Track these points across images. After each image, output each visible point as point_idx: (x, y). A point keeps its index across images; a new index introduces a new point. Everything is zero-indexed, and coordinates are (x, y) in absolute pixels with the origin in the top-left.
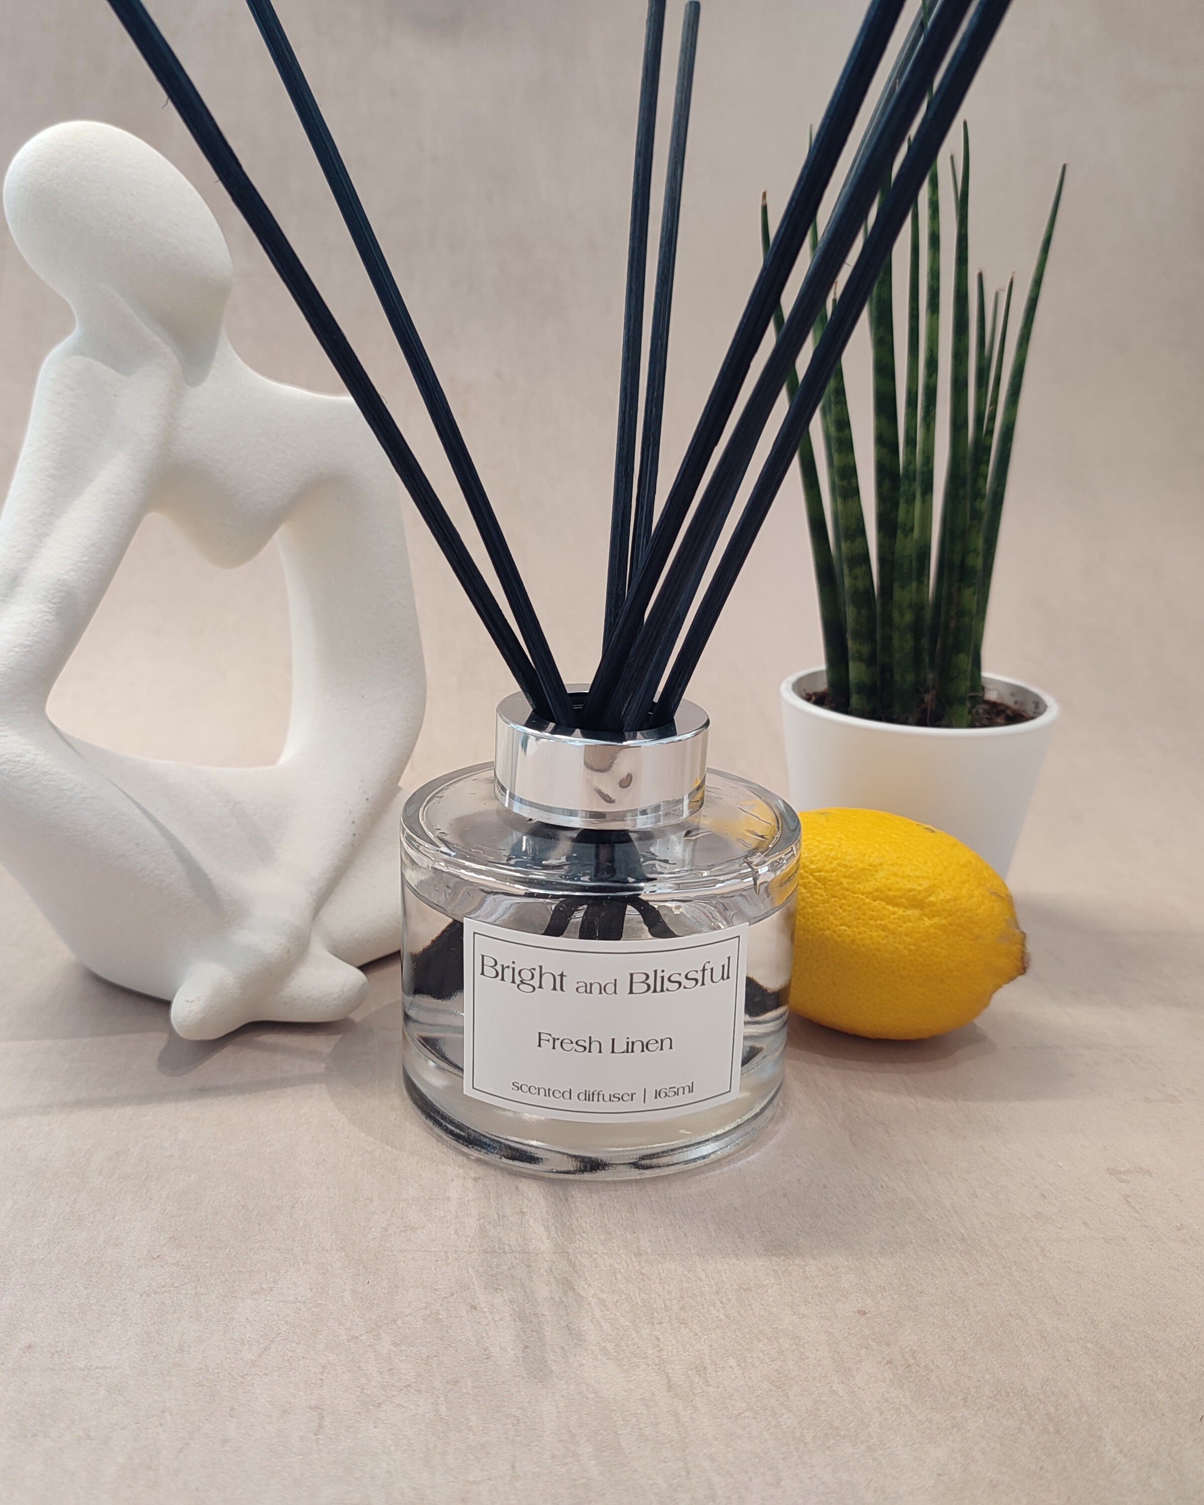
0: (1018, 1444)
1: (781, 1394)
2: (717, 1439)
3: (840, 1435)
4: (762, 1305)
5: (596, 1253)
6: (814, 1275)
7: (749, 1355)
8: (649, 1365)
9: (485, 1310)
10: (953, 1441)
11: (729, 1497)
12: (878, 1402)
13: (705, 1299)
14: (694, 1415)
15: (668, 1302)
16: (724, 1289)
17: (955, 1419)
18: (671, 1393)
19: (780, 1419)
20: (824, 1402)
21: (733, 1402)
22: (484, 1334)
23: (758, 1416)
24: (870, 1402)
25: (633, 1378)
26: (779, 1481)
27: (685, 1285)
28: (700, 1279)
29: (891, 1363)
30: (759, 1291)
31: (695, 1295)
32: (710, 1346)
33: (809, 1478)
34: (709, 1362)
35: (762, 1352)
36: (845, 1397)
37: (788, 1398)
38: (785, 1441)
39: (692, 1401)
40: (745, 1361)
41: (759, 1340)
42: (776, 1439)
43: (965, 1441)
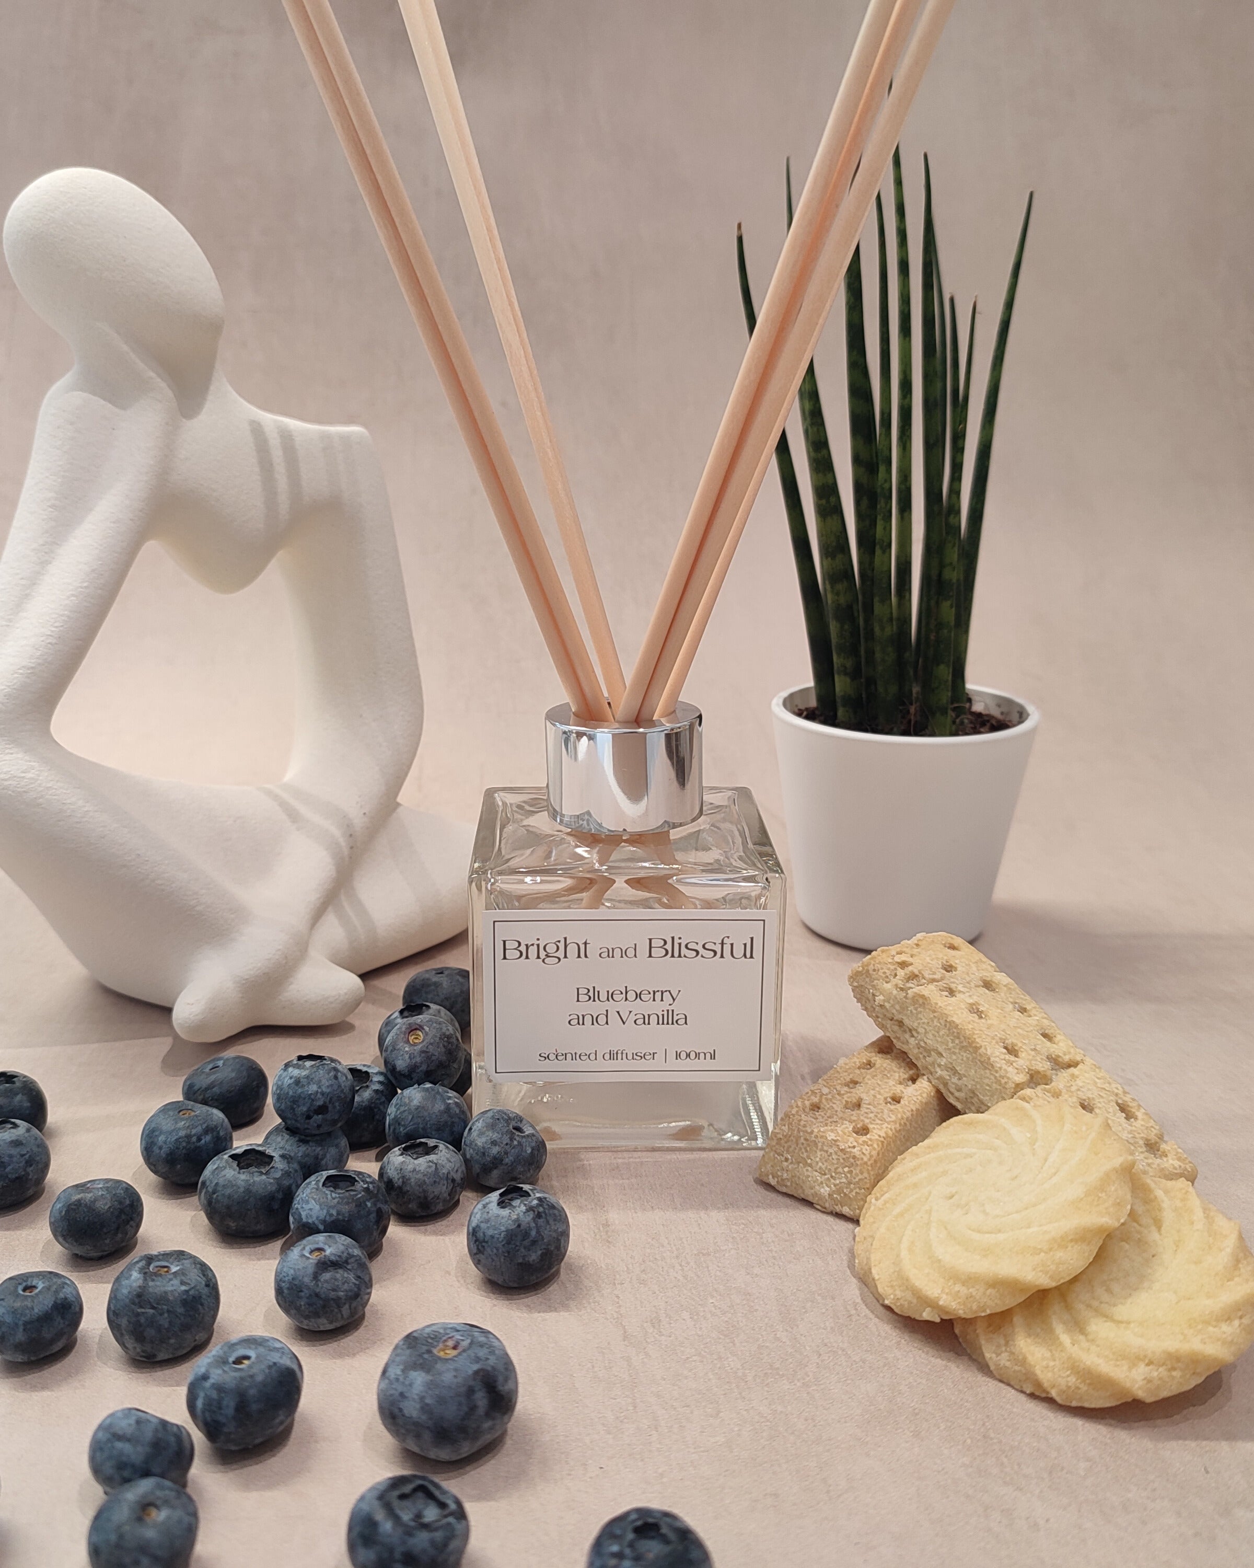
0: (942, 1379)
1: (728, 1341)
2: (665, 1379)
4: (719, 1267)
6: (770, 1240)
7: (702, 1309)
8: (607, 1319)
11: (671, 1427)
12: (818, 1346)
13: (666, 1262)
14: (645, 1360)
15: (631, 1266)
16: (684, 1254)
17: (887, 1358)
18: (626, 1343)
19: (725, 1362)
20: (767, 1347)
21: (682, 1349)
22: (456, 1295)
23: (705, 1360)
24: (810, 1346)
25: (591, 1330)
26: (719, 1412)
27: (648, 1251)
28: (663, 1246)
30: (717, 1255)
31: (656, 1259)
32: (666, 1302)
33: (746, 1410)
34: (664, 1315)
35: (715, 1306)
36: (788, 1343)
37: (734, 1344)
38: (727, 1380)
39: (645, 1349)
40: (698, 1314)
41: (713, 1297)
42: (719, 1379)
43: (894, 1377)
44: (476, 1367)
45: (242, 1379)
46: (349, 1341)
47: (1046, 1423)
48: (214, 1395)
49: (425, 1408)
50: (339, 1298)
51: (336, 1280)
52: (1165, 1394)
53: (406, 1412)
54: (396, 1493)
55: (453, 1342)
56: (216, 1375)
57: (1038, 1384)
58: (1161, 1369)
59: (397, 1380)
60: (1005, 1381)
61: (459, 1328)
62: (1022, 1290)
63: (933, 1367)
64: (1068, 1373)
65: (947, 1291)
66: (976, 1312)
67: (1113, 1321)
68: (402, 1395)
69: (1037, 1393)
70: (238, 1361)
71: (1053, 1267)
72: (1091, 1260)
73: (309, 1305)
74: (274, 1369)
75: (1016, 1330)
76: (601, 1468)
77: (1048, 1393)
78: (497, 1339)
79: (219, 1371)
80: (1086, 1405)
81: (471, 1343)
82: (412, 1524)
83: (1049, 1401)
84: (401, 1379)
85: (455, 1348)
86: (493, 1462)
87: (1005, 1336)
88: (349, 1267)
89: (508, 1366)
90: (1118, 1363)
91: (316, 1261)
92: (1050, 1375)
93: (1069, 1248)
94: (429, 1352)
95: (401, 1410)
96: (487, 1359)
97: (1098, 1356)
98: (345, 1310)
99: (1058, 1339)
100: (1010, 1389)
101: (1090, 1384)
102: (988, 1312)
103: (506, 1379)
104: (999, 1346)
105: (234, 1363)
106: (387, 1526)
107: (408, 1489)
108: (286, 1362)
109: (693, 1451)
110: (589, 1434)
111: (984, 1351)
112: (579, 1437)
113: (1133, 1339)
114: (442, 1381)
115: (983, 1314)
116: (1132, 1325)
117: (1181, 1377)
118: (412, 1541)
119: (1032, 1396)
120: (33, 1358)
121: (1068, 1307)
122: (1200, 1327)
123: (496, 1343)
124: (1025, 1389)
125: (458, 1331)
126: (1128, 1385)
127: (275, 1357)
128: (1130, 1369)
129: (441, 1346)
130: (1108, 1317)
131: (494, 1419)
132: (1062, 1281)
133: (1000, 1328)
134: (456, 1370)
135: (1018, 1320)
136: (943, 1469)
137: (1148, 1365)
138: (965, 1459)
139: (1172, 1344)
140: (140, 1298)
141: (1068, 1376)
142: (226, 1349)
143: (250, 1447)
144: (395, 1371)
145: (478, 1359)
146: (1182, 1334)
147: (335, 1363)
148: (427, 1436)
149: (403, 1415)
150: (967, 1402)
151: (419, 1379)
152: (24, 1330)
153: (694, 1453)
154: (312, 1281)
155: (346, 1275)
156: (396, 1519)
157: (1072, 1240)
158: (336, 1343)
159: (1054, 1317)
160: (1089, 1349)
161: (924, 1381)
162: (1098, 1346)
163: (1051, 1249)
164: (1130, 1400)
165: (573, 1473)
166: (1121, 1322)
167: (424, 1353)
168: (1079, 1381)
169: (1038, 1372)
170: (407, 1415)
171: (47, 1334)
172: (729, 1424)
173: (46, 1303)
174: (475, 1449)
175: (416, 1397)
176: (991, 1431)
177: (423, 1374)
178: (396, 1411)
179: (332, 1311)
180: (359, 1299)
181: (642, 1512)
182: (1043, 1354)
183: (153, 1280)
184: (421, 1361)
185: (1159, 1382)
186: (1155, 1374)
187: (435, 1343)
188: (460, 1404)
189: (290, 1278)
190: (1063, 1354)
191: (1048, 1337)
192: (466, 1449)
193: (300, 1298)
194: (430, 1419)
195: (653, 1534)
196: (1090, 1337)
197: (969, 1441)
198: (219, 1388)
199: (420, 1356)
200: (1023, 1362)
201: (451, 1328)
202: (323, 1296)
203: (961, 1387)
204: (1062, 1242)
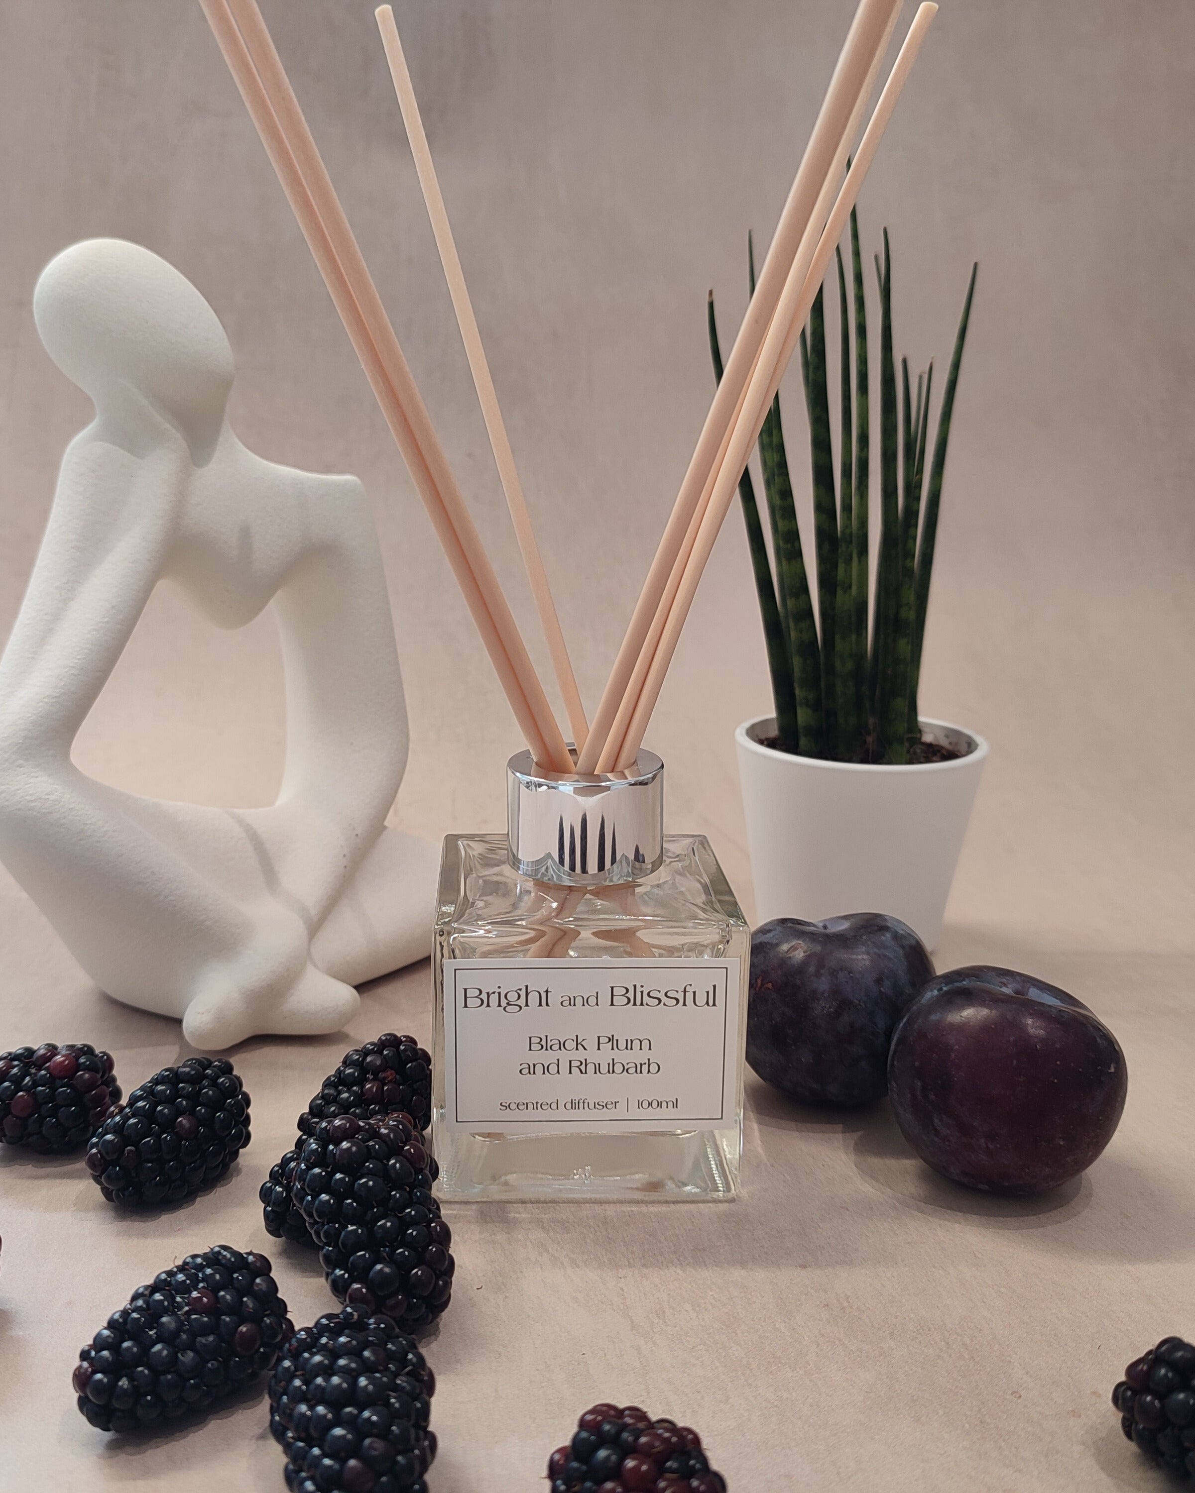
0: (936, 1368)
1: (730, 1331)
2: (674, 1367)
3: (781, 1363)
4: (714, 1261)
5: (568, 1222)
7: (703, 1301)
8: (614, 1310)
9: (470, 1268)
10: (880, 1366)
12: (816, 1337)
14: (654, 1349)
15: (632, 1260)
16: (681, 1250)
17: (882, 1348)
18: (634, 1332)
19: (730, 1351)
20: (768, 1337)
21: (688, 1338)
22: (469, 1287)
23: (710, 1349)
24: (808, 1337)
25: (600, 1320)
26: (728, 1398)
28: (660, 1242)
29: (828, 1306)
30: (712, 1251)
31: (655, 1254)
32: (669, 1295)
33: (753, 1396)
34: (668, 1307)
35: (714, 1298)
36: (787, 1333)
37: (736, 1334)
38: (733, 1368)
39: (652, 1338)
40: (699, 1306)
41: (711, 1290)
42: (725, 1366)
43: (891, 1366)
136: (945, 1452)
138: (964, 1443)
172: (738, 1410)
176: (987, 1417)
197: (967, 1426)
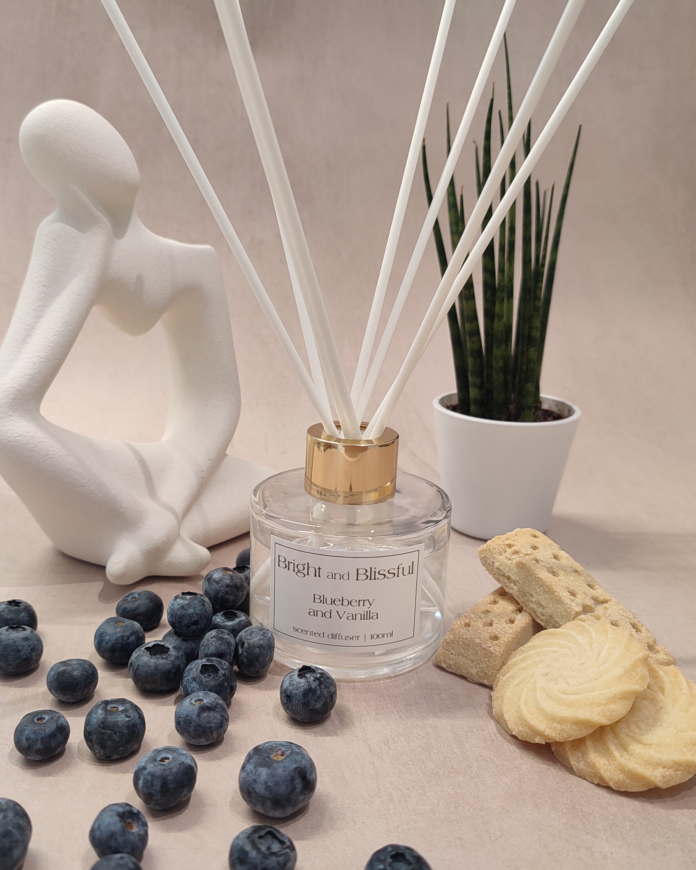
0: (547, 776)
1: (427, 753)
2: (394, 774)
3: (457, 772)
4: (418, 712)
6: (445, 698)
7: (411, 736)
8: (359, 741)
10: (514, 774)
11: (400, 801)
12: (477, 757)
13: (389, 709)
14: (382, 763)
15: (369, 711)
16: (399, 705)
17: (515, 764)
18: (371, 753)
19: (426, 765)
20: (449, 757)
21: (402, 757)
22: (274, 726)
23: (415, 764)
24: (473, 757)
25: (351, 746)
26: (426, 792)
27: (379, 703)
28: (386, 700)
30: (417, 706)
31: (383, 708)
32: (391, 732)
33: (440, 792)
34: (391, 739)
35: (418, 734)
36: (460, 755)
37: (431, 755)
38: (428, 775)
39: (381, 757)
40: (409, 738)
41: (416, 729)
42: (424, 774)
43: (520, 774)
44: (295, 766)
45: (164, 770)
46: (217, 751)
47: (606, 800)
48: (149, 778)
49: (268, 788)
50: (212, 727)
51: (210, 717)
52: (673, 784)
53: (257, 790)
54: (257, 835)
55: (281, 752)
56: (150, 768)
57: (602, 779)
58: (670, 770)
59: (252, 772)
60: (582, 777)
61: (283, 744)
62: (592, 726)
63: (541, 769)
64: (619, 772)
65: (549, 727)
66: (566, 738)
67: (642, 743)
68: (254, 780)
69: (601, 784)
70: (163, 760)
71: (609, 713)
72: (630, 709)
73: (195, 730)
74: (182, 765)
75: (588, 749)
76: (364, 823)
77: (607, 783)
78: (305, 750)
79: (152, 765)
80: (629, 790)
81: (292, 752)
82: (267, 852)
83: (608, 788)
84: (254, 772)
85: (282, 755)
86: (303, 819)
87: (582, 752)
88: (217, 710)
89: (312, 765)
90: (647, 767)
91: (199, 707)
92: (609, 774)
93: (617, 703)
94: (268, 757)
95: (254, 789)
96: (301, 761)
97: (636, 764)
98: (215, 734)
99: (613, 754)
100: (585, 781)
101: (631, 779)
102: (573, 738)
103: (312, 773)
104: (578, 758)
105: (160, 761)
106: (253, 854)
107: (263, 833)
108: (189, 761)
109: (413, 814)
110: (355, 804)
111: (570, 760)
112: (349, 805)
113: (654, 754)
114: (277, 773)
115: (570, 740)
116: (653, 746)
117: (682, 774)
118: (267, 862)
119: (598, 785)
120: (45, 758)
121: (616, 736)
122: (690, 747)
123: (305, 753)
124: (594, 782)
125: (284, 746)
126: (653, 779)
127: (183, 759)
128: (653, 770)
129: (274, 754)
130: (639, 742)
131: (305, 795)
132: (614, 721)
133: (579, 748)
134: (284, 767)
135: (589, 743)
136: (552, 825)
137: (663, 768)
138: (563, 820)
139: (677, 756)
140: (104, 725)
141: (619, 774)
142: (155, 753)
143: (168, 808)
144: (250, 767)
145: (296, 761)
146: (681, 751)
147: (210, 763)
148: (268, 803)
149: (255, 792)
150: (562, 788)
151: (264, 772)
152: (41, 742)
153: (414, 815)
154: (197, 718)
155: (215, 715)
156: (258, 850)
157: (619, 698)
158: (210, 752)
159: (609, 741)
160: (629, 760)
161: (537, 777)
162: (635, 758)
163: (607, 704)
164: (653, 787)
165: (348, 825)
166: (647, 745)
167: (266, 758)
168: (625, 777)
169: (602, 772)
170: (257, 792)
171: (54, 744)
172: (432, 799)
173: (52, 726)
174: (294, 811)
175: (262, 782)
176: (576, 804)
177: (266, 769)
178: (251, 790)
179: (208, 734)
180: (222, 728)
181: (394, 847)
182: (604, 763)
183: (110, 715)
184: (264, 762)
185: (670, 777)
186: (668, 773)
187: (271, 753)
188: (287, 786)
189: (185, 715)
190: (616, 762)
191: (607, 753)
192: (290, 811)
193: (191, 727)
194: (271, 794)
195: (401, 859)
196: (630, 753)
197: (565, 810)
198: (152, 775)
199: (264, 759)
200: (593, 766)
201: (279, 744)
202: (203, 726)
203: (557, 780)
204: (614, 699)
